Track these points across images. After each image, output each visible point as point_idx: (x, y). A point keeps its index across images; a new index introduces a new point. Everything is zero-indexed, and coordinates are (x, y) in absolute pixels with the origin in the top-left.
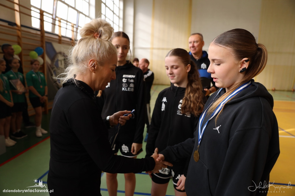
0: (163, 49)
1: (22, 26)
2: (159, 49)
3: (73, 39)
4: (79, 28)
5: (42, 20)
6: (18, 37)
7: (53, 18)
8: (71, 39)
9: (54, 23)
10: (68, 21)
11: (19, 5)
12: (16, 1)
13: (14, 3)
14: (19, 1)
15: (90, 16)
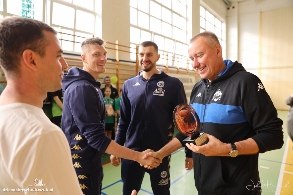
0: (274, 68)
1: (120, 61)
2: (269, 68)
4: (176, 56)
6: (117, 69)
11: (119, 45)
12: (117, 42)
13: (116, 44)
14: (119, 42)
15: (188, 43)
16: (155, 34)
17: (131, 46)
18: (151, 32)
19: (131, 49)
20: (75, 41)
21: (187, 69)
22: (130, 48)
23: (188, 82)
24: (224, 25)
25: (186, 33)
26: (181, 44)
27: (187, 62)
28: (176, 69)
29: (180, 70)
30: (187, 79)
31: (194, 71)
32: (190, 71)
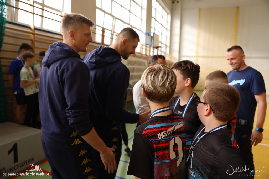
5: (103, 36)
7: (111, 34)
9: (112, 37)
15: (142, 30)
16: (117, 18)
17: (97, 27)
18: (113, 16)
19: (96, 30)
21: (142, 54)
23: (142, 65)
24: (169, 17)
25: (140, 20)
29: (137, 54)
30: (142, 62)
31: (147, 55)
32: (144, 56)
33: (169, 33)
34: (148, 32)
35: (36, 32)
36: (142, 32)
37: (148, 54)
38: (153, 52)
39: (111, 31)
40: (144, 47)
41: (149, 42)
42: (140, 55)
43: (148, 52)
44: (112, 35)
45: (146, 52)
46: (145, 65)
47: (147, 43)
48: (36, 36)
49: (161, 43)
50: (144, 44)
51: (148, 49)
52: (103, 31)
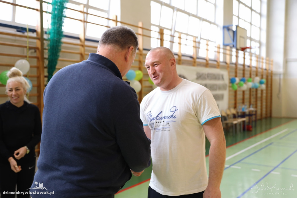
1: (144, 49)
3: (195, 57)
4: (202, 41)
5: (162, 40)
6: (140, 61)
7: (171, 36)
8: (191, 57)
9: (172, 40)
10: (189, 34)
11: (142, 28)
12: (140, 25)
13: (138, 27)
14: (143, 24)
15: (217, 23)
16: (178, 10)
17: (152, 28)
18: (173, 8)
19: (151, 32)
20: (88, 21)
21: (218, 61)
22: (150, 30)
23: (219, 79)
25: (214, 6)
26: (209, 24)
27: (216, 49)
28: (204, 61)
29: (210, 62)
30: (219, 75)
31: (226, 63)
32: (221, 64)
33: (264, 20)
34: (227, 25)
35: (87, 43)
36: (217, 26)
37: (228, 61)
38: (237, 57)
39: (171, 30)
40: (222, 51)
41: (229, 41)
42: (215, 63)
43: (228, 57)
44: (173, 36)
45: (225, 58)
46: (223, 78)
47: (227, 42)
48: (86, 48)
49: (251, 39)
50: (222, 46)
51: (228, 52)
52: (161, 33)
